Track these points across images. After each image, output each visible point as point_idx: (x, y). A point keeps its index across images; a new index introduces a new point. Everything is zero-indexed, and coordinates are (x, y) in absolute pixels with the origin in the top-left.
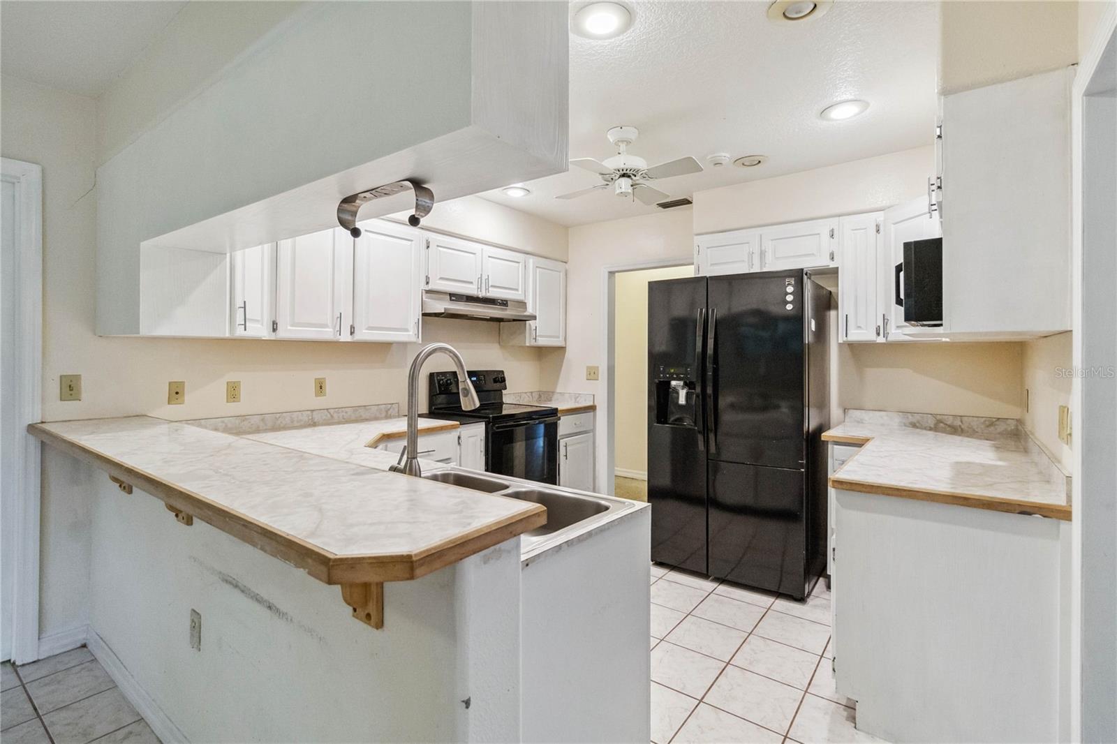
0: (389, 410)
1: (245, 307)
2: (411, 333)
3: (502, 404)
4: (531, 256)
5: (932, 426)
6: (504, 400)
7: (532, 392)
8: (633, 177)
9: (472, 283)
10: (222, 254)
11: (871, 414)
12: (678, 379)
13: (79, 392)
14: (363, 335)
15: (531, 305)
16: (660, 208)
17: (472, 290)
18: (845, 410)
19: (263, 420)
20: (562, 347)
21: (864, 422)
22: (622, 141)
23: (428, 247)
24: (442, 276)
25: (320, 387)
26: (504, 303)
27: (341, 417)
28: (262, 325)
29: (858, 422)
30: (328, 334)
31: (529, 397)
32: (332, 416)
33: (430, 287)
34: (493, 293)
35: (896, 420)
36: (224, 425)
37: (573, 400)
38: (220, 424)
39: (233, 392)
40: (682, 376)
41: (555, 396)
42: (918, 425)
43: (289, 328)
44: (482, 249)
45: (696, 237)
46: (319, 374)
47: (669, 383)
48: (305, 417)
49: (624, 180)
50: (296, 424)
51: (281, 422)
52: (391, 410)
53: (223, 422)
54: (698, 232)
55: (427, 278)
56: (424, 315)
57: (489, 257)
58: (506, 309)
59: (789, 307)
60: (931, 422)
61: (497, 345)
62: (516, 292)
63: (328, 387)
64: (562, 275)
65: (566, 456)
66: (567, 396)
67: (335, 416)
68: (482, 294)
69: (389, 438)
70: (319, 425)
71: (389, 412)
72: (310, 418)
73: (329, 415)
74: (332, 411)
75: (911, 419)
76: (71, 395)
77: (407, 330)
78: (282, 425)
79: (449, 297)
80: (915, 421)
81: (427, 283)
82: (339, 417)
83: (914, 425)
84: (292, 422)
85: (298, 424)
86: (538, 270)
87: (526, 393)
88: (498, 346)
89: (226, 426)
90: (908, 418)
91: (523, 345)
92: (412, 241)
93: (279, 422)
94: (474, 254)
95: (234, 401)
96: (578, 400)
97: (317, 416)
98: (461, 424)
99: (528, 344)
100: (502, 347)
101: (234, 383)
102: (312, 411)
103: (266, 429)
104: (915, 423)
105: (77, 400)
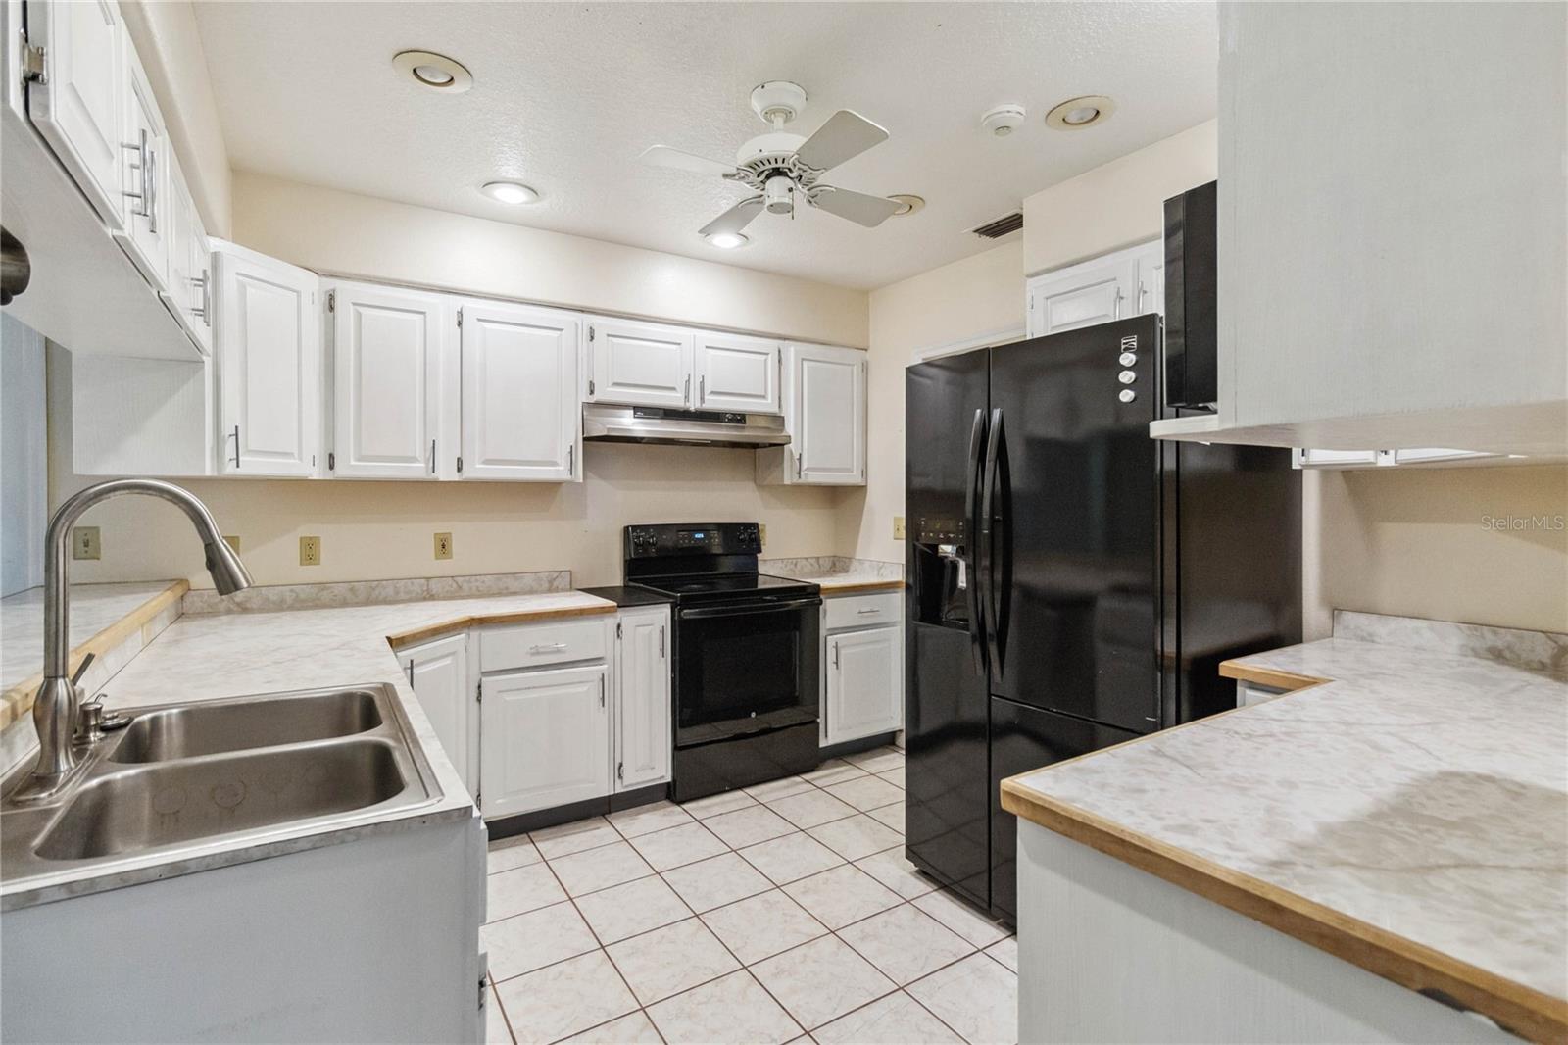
0: (554, 580)
1: (237, 435)
2: (561, 468)
3: (757, 574)
4: (791, 343)
5: (1547, 660)
6: (762, 569)
7: (818, 558)
8: (789, 174)
9: (673, 389)
10: (198, 362)
11: (1393, 623)
12: (948, 542)
13: (98, 549)
14: (477, 470)
15: (792, 419)
16: (986, 239)
17: (675, 400)
18: (1335, 611)
19: (352, 590)
20: (863, 487)
21: (1376, 639)
22: (774, 112)
23: (592, 338)
24: (616, 381)
25: (443, 546)
26: (739, 419)
27: (474, 589)
28: (301, 459)
29: (1363, 639)
30: (417, 470)
31: (812, 565)
32: (460, 588)
33: (597, 397)
34: (713, 403)
35: (1454, 640)
36: (294, 595)
37: (876, 572)
38: (288, 594)
39: (309, 551)
40: (951, 536)
41: (854, 565)
42: (1507, 654)
43: (353, 462)
44: (694, 336)
45: (1030, 281)
46: (442, 528)
47: (935, 548)
48: (417, 588)
49: (776, 181)
50: (402, 596)
51: (380, 594)
52: (559, 580)
53: (292, 591)
54: (1032, 270)
55: (592, 384)
56: (585, 439)
57: (707, 347)
58: (744, 428)
59: (1126, 396)
60: (1544, 651)
61: (751, 485)
62: (763, 401)
63: (455, 546)
64: (857, 370)
65: (837, 663)
66: (867, 564)
67: (465, 586)
68: (693, 405)
69: (481, 624)
70: (439, 599)
71: (555, 584)
72: (425, 589)
73: (454, 585)
74: (460, 580)
75: (1490, 639)
76: (86, 552)
77: (554, 463)
78: (381, 598)
79: (632, 411)
80: (1500, 644)
81: (592, 392)
82: (471, 589)
83: (1498, 655)
84: (397, 593)
85: (407, 597)
86: (805, 363)
87: (806, 558)
88: (754, 485)
89: (297, 596)
90: (1482, 636)
91: (781, 483)
92: (561, 330)
93: (377, 592)
94: (679, 344)
95: (309, 564)
96: (882, 571)
97: (435, 587)
98: (619, 606)
99: (787, 482)
100: (760, 487)
101: (310, 538)
102: (428, 579)
103: (357, 603)
104: (1500, 651)
105: (94, 558)
